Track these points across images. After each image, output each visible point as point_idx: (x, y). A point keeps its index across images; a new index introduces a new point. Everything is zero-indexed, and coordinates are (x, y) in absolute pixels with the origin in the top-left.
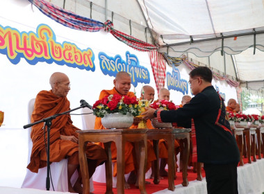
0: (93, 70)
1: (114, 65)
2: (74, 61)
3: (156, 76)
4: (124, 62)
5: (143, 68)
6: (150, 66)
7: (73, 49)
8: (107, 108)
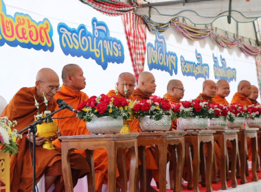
0: (52, 49)
1: (77, 39)
2: (29, 39)
3: (132, 50)
4: (89, 35)
5: (115, 40)
6: (125, 36)
7: (26, 22)
8: (96, 111)
